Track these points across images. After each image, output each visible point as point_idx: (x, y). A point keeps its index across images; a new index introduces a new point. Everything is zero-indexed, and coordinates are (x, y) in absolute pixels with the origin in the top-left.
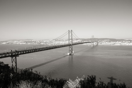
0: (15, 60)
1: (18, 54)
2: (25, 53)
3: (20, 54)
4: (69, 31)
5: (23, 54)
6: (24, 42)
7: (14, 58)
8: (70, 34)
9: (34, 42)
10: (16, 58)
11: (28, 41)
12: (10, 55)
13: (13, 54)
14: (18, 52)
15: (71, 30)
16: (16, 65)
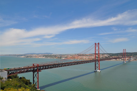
0: (37, 75)
1: (40, 69)
2: (48, 68)
3: (42, 69)
4: (95, 44)
5: (46, 68)
6: (43, 56)
7: (36, 73)
8: (97, 48)
9: (53, 56)
10: (38, 73)
11: (47, 55)
12: (32, 69)
13: (35, 69)
14: (40, 67)
15: (98, 43)
16: (38, 81)
